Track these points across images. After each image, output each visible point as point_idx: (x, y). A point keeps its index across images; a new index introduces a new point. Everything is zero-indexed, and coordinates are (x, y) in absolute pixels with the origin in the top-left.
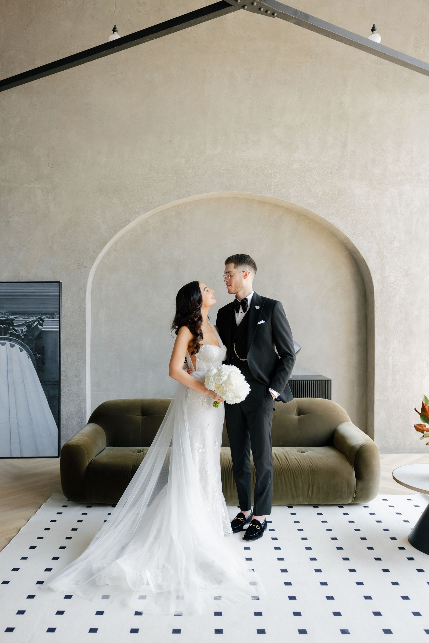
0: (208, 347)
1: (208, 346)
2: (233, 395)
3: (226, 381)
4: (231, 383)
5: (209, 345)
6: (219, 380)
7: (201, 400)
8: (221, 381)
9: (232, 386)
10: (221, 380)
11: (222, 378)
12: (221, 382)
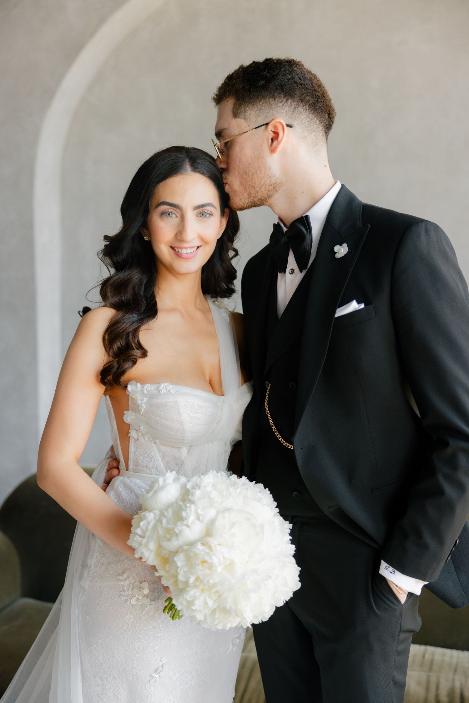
0: (164, 391)
1: (165, 387)
2: (210, 603)
3: (192, 544)
4: (207, 558)
5: (170, 387)
6: (168, 536)
7: (126, 583)
8: (174, 539)
9: (207, 571)
10: (177, 535)
11: (181, 532)
12: (174, 544)
